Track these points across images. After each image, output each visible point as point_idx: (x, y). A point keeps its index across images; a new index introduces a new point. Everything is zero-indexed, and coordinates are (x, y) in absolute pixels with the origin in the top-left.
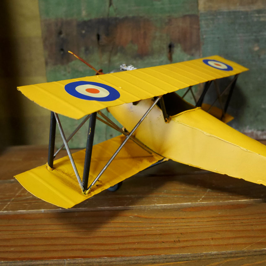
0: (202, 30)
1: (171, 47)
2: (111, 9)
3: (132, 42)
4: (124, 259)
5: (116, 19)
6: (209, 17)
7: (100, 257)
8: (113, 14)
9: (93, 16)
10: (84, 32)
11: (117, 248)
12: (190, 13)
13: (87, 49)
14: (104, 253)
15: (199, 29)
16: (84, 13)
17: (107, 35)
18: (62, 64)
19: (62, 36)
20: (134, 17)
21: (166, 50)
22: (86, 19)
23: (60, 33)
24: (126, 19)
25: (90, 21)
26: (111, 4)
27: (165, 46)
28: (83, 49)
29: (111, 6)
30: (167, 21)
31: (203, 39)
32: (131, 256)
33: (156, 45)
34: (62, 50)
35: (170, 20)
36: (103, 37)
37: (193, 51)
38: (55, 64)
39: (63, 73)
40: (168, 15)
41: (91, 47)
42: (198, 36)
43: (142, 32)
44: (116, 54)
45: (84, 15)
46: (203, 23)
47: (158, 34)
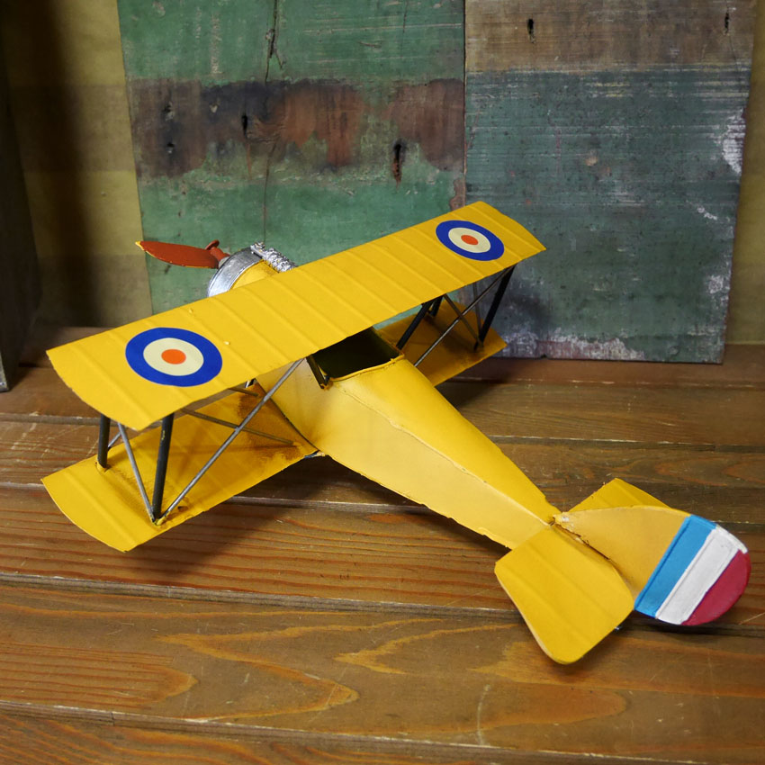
0: (471, 114)
1: (398, 149)
2: (273, 62)
3: (317, 135)
4: (256, 596)
5: (283, 84)
6: (488, 87)
7: (220, 589)
8: (278, 74)
9: (235, 78)
10: (214, 109)
11: (248, 577)
12: (445, 76)
13: (221, 146)
14: (227, 584)
15: (464, 112)
16: (215, 69)
17: (264, 118)
18: (170, 175)
19: (171, 115)
20: (320, 81)
21: (389, 157)
22: (219, 82)
23: (167, 110)
24: (305, 84)
25: (229, 86)
26: (272, 51)
27: (387, 148)
28: (213, 146)
29: (274, 56)
30: (393, 91)
31: (473, 135)
32: (267, 593)
33: (367, 144)
34: (170, 145)
35: (400, 91)
36: (255, 122)
37: (448, 160)
38: (156, 175)
39: (172, 193)
40: (396, 78)
41: (229, 144)
42: (461, 128)
43: (338, 113)
44: (280, 159)
45: (216, 74)
46: (472, 99)
47: (372, 120)
